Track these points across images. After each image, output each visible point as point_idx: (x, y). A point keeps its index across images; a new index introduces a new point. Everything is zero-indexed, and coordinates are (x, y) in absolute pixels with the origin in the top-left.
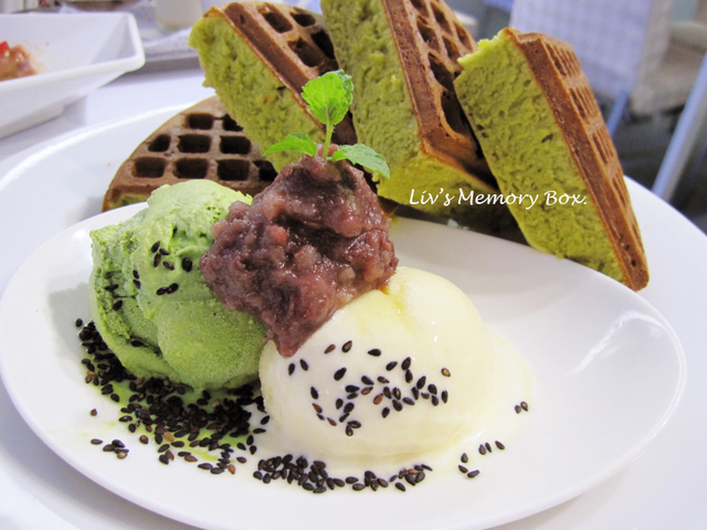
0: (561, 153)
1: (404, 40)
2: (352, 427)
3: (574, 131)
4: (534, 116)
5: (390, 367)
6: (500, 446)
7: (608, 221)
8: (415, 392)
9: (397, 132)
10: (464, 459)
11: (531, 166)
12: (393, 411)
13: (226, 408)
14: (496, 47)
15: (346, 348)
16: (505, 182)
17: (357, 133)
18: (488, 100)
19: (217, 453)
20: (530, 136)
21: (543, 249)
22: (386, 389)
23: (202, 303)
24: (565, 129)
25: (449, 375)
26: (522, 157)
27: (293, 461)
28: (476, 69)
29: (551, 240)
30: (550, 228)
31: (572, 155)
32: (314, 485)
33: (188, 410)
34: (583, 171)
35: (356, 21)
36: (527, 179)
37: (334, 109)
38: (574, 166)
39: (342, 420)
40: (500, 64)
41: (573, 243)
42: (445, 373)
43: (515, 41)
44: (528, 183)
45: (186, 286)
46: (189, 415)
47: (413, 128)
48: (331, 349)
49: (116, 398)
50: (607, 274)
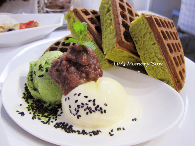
0: (157, 48)
1: (116, 17)
2: (79, 116)
3: (160, 42)
4: (150, 38)
5: (90, 101)
6: (124, 129)
7: (170, 69)
8: (96, 109)
9: (111, 41)
10: (112, 131)
11: (149, 52)
12: (89, 113)
13: (54, 109)
14: (140, 19)
15: (79, 95)
16: (142, 56)
17: (103, 42)
18: (138, 33)
19: (47, 119)
20: (149, 43)
21: (152, 76)
22: (87, 107)
23: (48, 80)
24: (158, 41)
25: (107, 106)
26: (146, 49)
27: (65, 124)
28: (135, 25)
29: (154, 74)
30: (154, 70)
31: (160, 49)
32: (68, 131)
33: (44, 108)
34: (163, 54)
35: (106, 13)
36: (148, 56)
37: (82, 31)
38: (160, 52)
39: (76, 114)
40: (141, 23)
41: (160, 75)
42: (106, 105)
43: (145, 17)
44: (148, 57)
45: (45, 76)
46: (44, 109)
47: (115, 40)
48: (76, 94)
49: (28, 103)
50: (169, 85)
